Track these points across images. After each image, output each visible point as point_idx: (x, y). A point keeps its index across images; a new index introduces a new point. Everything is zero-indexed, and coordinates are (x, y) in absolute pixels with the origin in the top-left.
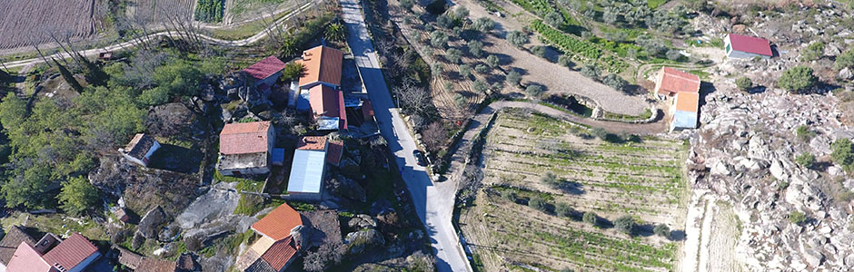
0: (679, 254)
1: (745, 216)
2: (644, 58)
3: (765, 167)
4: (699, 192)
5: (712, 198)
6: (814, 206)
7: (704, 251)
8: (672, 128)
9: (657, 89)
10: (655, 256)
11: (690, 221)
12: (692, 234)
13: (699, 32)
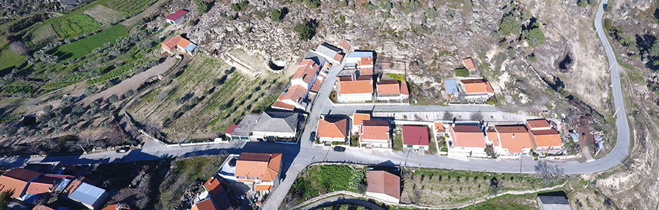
0: (240, 73)
1: (239, 46)
2: (150, 50)
3: (226, 32)
4: (222, 57)
5: (226, 53)
6: (248, 25)
7: (242, 63)
8: (190, 54)
9: (169, 52)
10: (235, 79)
11: (230, 64)
12: (234, 65)
13: (155, 28)
